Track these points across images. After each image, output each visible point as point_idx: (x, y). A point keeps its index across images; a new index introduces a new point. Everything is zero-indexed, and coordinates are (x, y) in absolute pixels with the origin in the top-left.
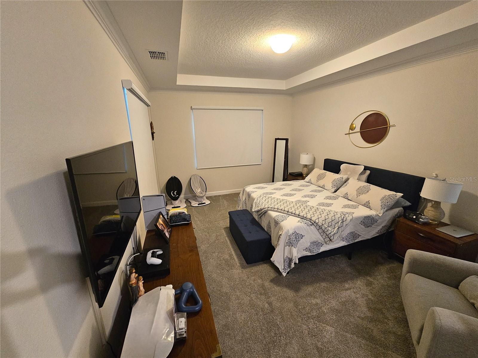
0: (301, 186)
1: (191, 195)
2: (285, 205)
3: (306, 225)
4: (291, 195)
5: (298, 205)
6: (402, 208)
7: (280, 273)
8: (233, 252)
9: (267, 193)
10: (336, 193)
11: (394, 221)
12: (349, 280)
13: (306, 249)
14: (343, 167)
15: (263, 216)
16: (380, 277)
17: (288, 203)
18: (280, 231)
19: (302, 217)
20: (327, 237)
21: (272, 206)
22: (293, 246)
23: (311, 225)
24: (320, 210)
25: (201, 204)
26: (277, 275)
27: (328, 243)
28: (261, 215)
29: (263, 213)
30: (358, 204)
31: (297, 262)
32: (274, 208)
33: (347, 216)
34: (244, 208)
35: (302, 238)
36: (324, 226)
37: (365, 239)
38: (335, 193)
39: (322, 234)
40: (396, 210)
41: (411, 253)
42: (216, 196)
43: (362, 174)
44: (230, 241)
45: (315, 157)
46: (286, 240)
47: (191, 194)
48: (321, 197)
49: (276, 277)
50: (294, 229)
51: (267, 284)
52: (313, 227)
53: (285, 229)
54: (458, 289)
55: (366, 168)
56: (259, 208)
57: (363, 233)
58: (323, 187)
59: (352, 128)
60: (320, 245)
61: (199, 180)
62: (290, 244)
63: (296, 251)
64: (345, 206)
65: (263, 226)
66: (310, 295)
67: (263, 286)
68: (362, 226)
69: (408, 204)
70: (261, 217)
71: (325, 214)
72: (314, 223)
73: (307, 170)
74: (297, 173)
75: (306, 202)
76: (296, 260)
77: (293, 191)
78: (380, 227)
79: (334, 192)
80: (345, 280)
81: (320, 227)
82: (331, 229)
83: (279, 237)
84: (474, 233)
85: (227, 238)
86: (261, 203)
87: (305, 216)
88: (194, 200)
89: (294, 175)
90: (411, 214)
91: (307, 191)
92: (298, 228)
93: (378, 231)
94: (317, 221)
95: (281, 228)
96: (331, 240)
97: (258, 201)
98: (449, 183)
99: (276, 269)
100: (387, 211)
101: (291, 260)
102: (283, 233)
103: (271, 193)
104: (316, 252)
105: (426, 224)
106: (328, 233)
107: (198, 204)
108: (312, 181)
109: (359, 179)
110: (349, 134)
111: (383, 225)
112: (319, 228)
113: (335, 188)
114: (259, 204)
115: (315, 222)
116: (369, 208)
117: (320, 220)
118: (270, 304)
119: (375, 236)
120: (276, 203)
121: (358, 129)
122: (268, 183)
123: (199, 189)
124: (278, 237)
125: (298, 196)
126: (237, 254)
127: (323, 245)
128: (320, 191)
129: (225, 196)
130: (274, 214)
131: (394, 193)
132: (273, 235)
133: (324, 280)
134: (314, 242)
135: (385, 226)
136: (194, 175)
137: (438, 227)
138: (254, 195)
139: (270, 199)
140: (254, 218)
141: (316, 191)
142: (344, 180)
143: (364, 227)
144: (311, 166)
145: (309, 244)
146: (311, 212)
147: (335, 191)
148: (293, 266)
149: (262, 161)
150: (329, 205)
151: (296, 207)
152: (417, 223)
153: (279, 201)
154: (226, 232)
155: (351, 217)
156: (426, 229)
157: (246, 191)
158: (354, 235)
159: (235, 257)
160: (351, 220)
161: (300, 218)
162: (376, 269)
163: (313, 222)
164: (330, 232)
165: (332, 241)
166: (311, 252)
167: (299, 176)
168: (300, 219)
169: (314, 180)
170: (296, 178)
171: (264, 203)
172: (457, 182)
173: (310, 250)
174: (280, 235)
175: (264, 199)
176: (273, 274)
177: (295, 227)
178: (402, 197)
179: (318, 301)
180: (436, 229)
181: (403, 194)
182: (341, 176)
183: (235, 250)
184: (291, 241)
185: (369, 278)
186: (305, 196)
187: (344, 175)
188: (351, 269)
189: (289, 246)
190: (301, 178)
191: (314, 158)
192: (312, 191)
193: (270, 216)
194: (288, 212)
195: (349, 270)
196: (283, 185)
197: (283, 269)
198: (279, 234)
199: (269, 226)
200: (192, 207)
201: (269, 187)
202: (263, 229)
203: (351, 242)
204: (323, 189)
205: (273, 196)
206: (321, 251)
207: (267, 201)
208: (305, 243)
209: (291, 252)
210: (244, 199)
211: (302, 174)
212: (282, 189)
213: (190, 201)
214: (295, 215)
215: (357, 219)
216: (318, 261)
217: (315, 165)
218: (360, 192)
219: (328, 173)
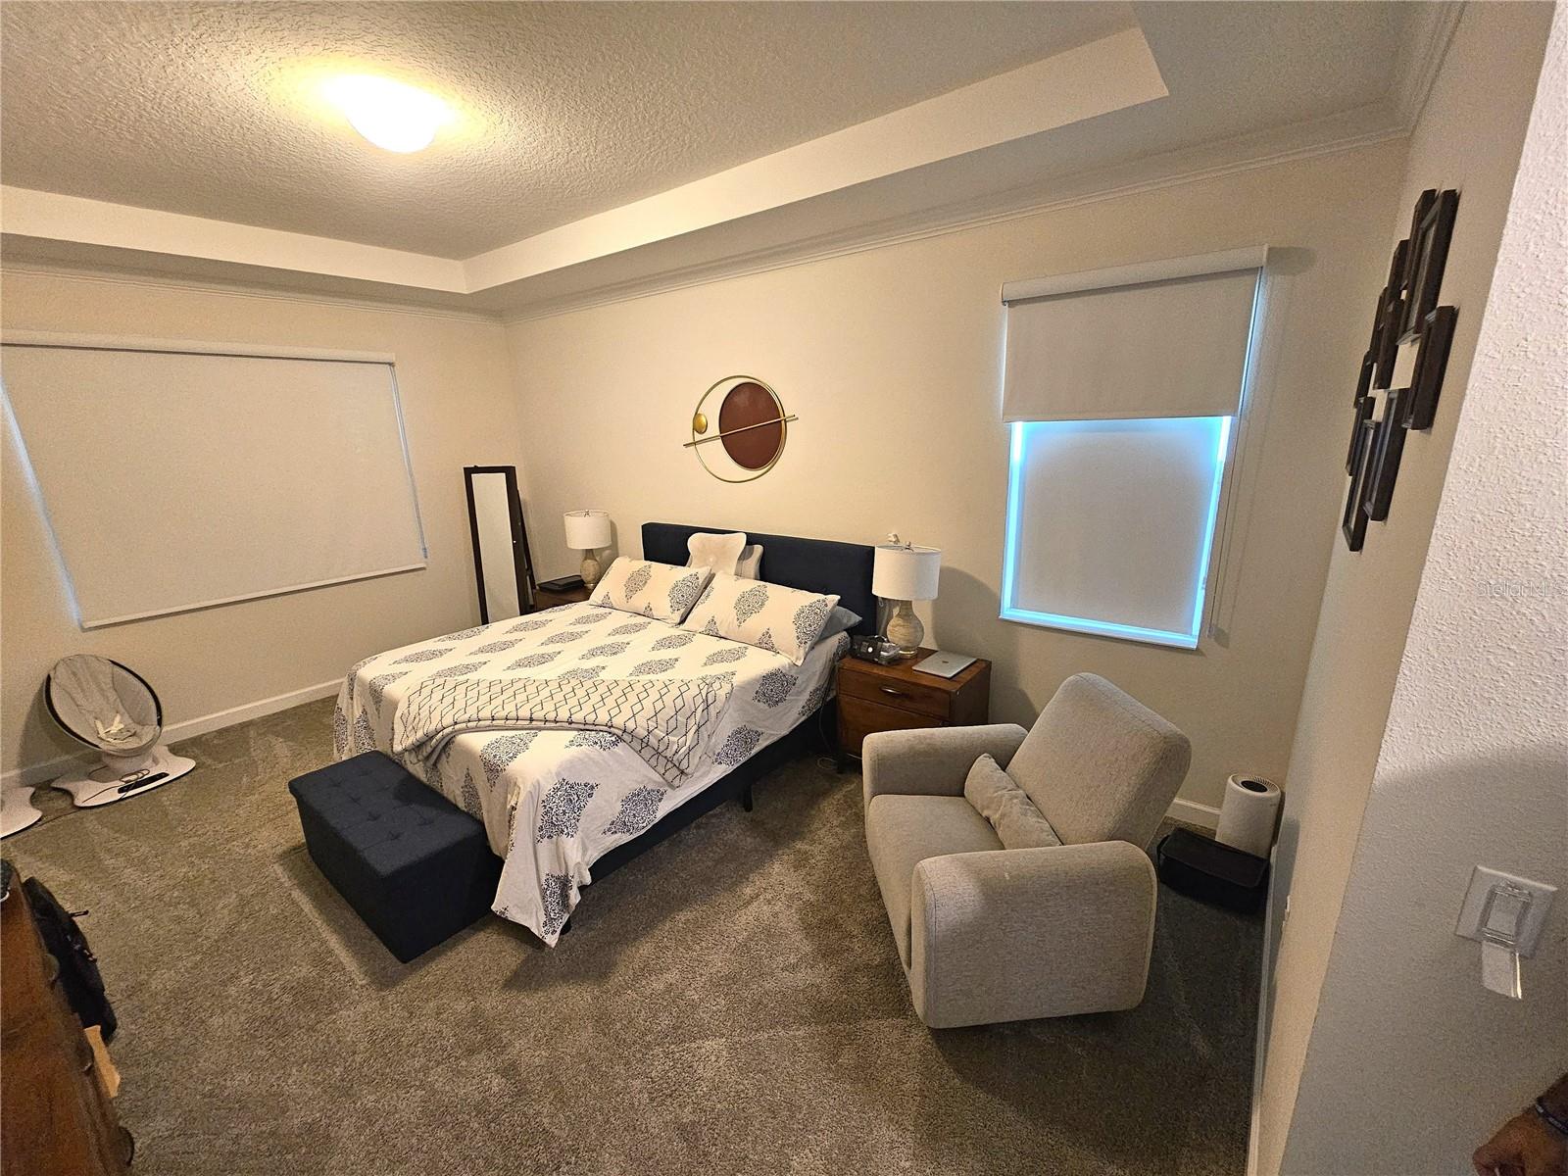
0: (579, 621)
1: (67, 757)
2: (521, 697)
3: (597, 747)
4: (543, 659)
5: (567, 689)
6: (845, 634)
7: (537, 943)
8: (334, 942)
9: (452, 671)
10: (685, 626)
11: (834, 673)
12: (752, 871)
13: (613, 828)
14: (694, 542)
15: (444, 757)
16: (823, 831)
17: (531, 689)
18: (509, 796)
19: (582, 727)
20: (670, 765)
21: (472, 712)
22: (563, 831)
23: (615, 744)
24: (638, 688)
25: (138, 784)
26: (530, 950)
27: (676, 782)
28: (435, 756)
29: (439, 748)
30: (746, 645)
31: (588, 880)
32: (479, 720)
33: (716, 686)
34: (367, 748)
35: (590, 796)
36: (655, 736)
37: (776, 739)
38: (682, 627)
39: (653, 761)
40: (834, 642)
41: (874, 743)
42: (226, 730)
43: (745, 555)
44: (315, 899)
45: (614, 520)
46: (534, 819)
47: (67, 753)
48: (641, 646)
49: (525, 962)
50: (558, 774)
51: (492, 1003)
52: (621, 749)
53: (524, 783)
54: (963, 796)
55: (752, 539)
56: (420, 734)
57: (767, 723)
58: (647, 613)
59: (699, 428)
60: (653, 796)
61: (109, 681)
62: (552, 827)
63: (576, 846)
64: (713, 659)
65: (451, 797)
66: (646, 971)
67: (476, 1016)
68: (761, 705)
69: (856, 619)
70: (435, 764)
71: (654, 695)
72: (622, 736)
73: (597, 567)
74: (565, 582)
75: (595, 671)
76: (581, 875)
77: (551, 645)
78: (806, 696)
79: (679, 624)
80: (741, 876)
81: (644, 743)
82: (676, 739)
83: (511, 818)
84: (974, 660)
85: (296, 894)
86: (424, 713)
87: (591, 718)
88: (90, 776)
89: (557, 588)
90: (864, 643)
91: (599, 634)
92: (571, 765)
93: (803, 707)
94: (631, 725)
95: (510, 785)
96: (682, 772)
97: (414, 708)
98: (919, 554)
99: (522, 933)
100: (812, 648)
101: (564, 883)
102: (521, 799)
103: (468, 668)
104: (644, 824)
105: (896, 661)
106: (669, 754)
107: (121, 791)
108: (613, 600)
109: (738, 574)
110: (695, 443)
111: (811, 688)
112: (641, 744)
113: (682, 610)
114: (417, 719)
115: (625, 731)
116: (771, 648)
117: (641, 719)
118: (509, 1071)
119: (800, 721)
120: (485, 698)
121: (714, 429)
122: (456, 634)
123: (118, 718)
124: (507, 819)
125: (570, 658)
126: (350, 942)
127: (662, 794)
128: (637, 628)
129: (275, 723)
130: (477, 742)
131: (821, 596)
132: (488, 817)
133: (684, 901)
134: (634, 795)
135: (817, 689)
136: (67, 661)
137: (916, 663)
138: (394, 690)
139: (461, 689)
140: (411, 777)
141: (626, 630)
142: (701, 581)
143: (766, 706)
144: (607, 552)
145: (619, 808)
146: (610, 702)
147: (682, 622)
148: (575, 897)
149: (426, 557)
150: (669, 664)
151: (559, 697)
152: (877, 663)
153: (496, 689)
154: (291, 869)
155: (727, 688)
156: (896, 673)
157: (362, 683)
158: (744, 736)
159: (343, 955)
160: (729, 696)
161: (575, 729)
162: (813, 812)
163: (620, 733)
164: (675, 747)
165: (687, 775)
166: (628, 831)
167: (575, 590)
168: (576, 733)
169: (618, 596)
170: (564, 597)
171: (439, 710)
172: (930, 549)
173: (625, 827)
174: (514, 808)
175: (437, 695)
176: (511, 955)
177: (560, 766)
178: (840, 603)
179: (672, 976)
180: (914, 668)
181: (839, 597)
182: (695, 569)
183: (342, 930)
184: (554, 819)
185: (799, 845)
186: (593, 653)
187: (700, 567)
188: (755, 838)
189: (550, 837)
190: (581, 597)
191: (613, 527)
192: (616, 632)
193: (467, 753)
194: (531, 720)
195: (749, 842)
196: (516, 629)
197: (545, 924)
198: (509, 807)
199: (471, 791)
200: (80, 814)
201: (461, 648)
202: (456, 808)
203: (743, 760)
204: (649, 620)
205: (473, 677)
206: (660, 815)
207: (448, 700)
208: (605, 805)
209: (559, 856)
210: (358, 713)
211: (582, 580)
212: (512, 644)
213: (65, 786)
214: (556, 724)
215: (744, 688)
216: (662, 849)
217: (619, 545)
218: (747, 607)
219: (657, 568)
